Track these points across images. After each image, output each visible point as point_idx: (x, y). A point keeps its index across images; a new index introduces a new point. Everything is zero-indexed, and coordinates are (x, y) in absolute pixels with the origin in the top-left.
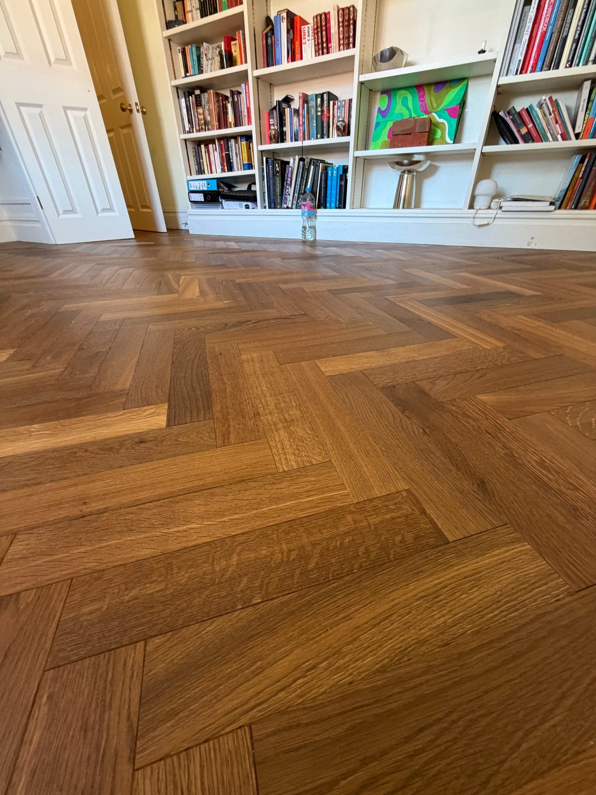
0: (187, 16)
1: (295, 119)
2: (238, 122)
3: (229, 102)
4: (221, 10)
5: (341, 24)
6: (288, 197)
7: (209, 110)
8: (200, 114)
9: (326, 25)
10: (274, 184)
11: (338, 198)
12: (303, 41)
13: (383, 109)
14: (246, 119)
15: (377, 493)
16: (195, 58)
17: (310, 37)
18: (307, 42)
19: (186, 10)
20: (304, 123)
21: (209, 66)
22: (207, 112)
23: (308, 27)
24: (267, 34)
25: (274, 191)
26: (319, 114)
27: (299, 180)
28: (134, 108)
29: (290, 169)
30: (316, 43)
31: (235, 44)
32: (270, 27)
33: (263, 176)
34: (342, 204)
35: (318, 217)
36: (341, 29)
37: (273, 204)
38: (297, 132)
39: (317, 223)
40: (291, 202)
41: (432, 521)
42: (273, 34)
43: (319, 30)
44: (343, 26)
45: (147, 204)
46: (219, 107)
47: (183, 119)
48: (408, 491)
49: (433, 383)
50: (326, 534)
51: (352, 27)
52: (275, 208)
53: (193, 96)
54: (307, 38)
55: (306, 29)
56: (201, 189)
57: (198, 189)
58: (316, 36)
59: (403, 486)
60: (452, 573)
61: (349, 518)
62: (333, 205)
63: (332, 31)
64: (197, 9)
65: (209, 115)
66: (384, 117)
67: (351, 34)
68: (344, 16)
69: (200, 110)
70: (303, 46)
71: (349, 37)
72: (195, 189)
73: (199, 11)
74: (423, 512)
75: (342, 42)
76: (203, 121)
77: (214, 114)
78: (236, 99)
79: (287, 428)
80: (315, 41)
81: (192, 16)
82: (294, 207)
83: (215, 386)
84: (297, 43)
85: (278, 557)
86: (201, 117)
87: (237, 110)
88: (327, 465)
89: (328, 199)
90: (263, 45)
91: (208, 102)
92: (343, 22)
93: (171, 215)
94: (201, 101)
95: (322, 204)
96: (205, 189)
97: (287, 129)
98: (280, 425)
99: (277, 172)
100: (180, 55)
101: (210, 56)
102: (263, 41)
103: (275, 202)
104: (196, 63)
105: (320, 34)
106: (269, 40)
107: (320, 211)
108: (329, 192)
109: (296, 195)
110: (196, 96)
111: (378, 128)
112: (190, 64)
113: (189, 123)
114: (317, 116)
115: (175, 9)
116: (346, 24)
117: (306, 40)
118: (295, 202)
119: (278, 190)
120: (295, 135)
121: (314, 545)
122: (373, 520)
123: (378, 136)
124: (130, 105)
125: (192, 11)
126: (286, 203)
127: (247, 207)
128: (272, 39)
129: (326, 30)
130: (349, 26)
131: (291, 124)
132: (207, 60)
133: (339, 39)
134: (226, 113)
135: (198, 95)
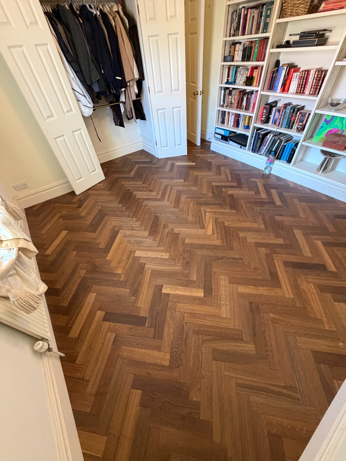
0: (235, 52)
1: (277, 113)
2: (247, 108)
3: (245, 96)
4: (252, 61)
5: (315, 79)
6: (262, 150)
7: (234, 98)
8: (230, 99)
9: (307, 77)
10: (257, 142)
11: (288, 156)
12: (292, 80)
13: (328, 120)
14: (252, 107)
15: (236, 328)
16: (234, 72)
17: (297, 79)
18: (294, 81)
19: (236, 50)
20: (281, 118)
21: (240, 77)
22: (233, 99)
23: (297, 74)
24: (274, 71)
25: (256, 145)
26: (290, 116)
27: (270, 144)
28: (199, 93)
29: (267, 139)
30: (299, 83)
31: (256, 71)
32: (276, 69)
33: (253, 137)
34: (289, 161)
35: (274, 164)
36: (315, 81)
37: (254, 150)
38: (277, 119)
39: (273, 166)
40: (263, 153)
41: (242, 336)
42: (277, 72)
43: (302, 78)
44: (316, 80)
45: (194, 132)
46: (240, 97)
47: (220, 100)
48: (242, 330)
49: (262, 305)
50: (226, 331)
51: (321, 81)
52: (254, 152)
53: (228, 90)
54: (295, 79)
55: (296, 74)
56: (221, 133)
57: (219, 133)
58: (300, 80)
59: (241, 329)
60: (241, 344)
61: (230, 330)
62: (285, 159)
63: (310, 80)
64: (241, 50)
65: (234, 100)
66: (327, 124)
67: (320, 85)
68: (318, 75)
69: (230, 97)
70: (292, 82)
71: (318, 85)
72: (218, 132)
73: (242, 51)
74: (242, 334)
75: (313, 87)
76: (230, 102)
77: (237, 101)
78: (249, 96)
79: (225, 306)
80: (299, 82)
81: (238, 53)
82: (264, 155)
83: (213, 287)
84: (288, 81)
85: (218, 332)
86: (230, 100)
87: (248, 102)
88: (230, 319)
89: (283, 156)
90: (270, 76)
91: (235, 95)
92: (317, 78)
93: (204, 133)
94: (231, 93)
95: (279, 158)
96: (223, 134)
97: (272, 116)
98: (224, 305)
99: (260, 138)
100: (227, 70)
101: (242, 73)
102: (271, 74)
103: (256, 149)
104: (234, 75)
105: (302, 80)
106: (274, 75)
107: (277, 162)
108: (284, 153)
109: (267, 150)
110: (230, 90)
111: (321, 129)
112: (231, 74)
113: (223, 102)
114: (288, 117)
115: (230, 48)
116: (318, 79)
117: (294, 80)
118: (265, 153)
119: (258, 146)
120: (275, 120)
121: (224, 332)
122: (234, 332)
123: (320, 133)
124: (198, 92)
125: (238, 51)
126: (260, 153)
127: (241, 147)
128: (276, 74)
129: (306, 80)
130: (319, 80)
131: (274, 115)
132: (240, 74)
133: (312, 85)
134: (242, 101)
135: (231, 90)
